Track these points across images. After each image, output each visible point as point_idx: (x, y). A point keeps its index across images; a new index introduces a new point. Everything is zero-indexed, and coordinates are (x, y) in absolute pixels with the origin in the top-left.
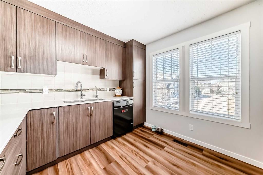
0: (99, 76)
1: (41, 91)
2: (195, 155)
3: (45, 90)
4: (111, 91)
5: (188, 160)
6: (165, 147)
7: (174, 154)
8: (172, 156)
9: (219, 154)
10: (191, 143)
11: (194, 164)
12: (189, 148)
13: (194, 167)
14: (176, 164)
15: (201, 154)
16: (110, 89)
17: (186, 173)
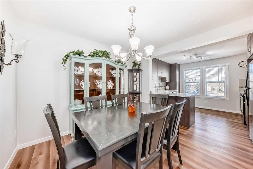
0: (161, 81)
16: (164, 87)
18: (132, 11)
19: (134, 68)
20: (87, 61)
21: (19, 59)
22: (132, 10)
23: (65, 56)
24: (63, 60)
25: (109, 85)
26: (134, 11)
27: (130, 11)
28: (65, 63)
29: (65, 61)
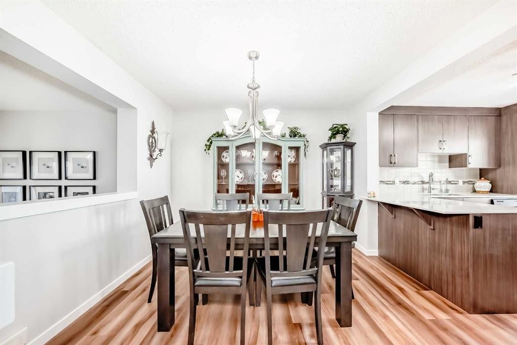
0: (448, 164)
1: (394, 183)
3: (397, 181)
4: (466, 185)
16: (464, 182)
18: (254, 57)
19: (333, 141)
20: (232, 142)
21: (162, 153)
22: (253, 55)
23: (208, 141)
24: (206, 145)
25: (276, 177)
26: (257, 58)
27: (250, 58)
28: (209, 149)
29: (208, 147)
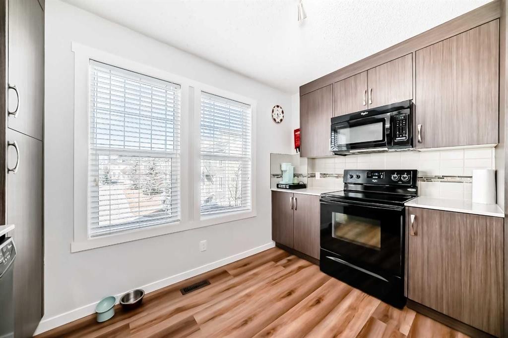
2: (231, 284)
5: (240, 298)
6: (192, 317)
7: (219, 310)
8: (223, 317)
9: (239, 263)
10: (206, 274)
11: (248, 296)
12: (214, 282)
13: (254, 298)
14: (244, 319)
15: (232, 277)
17: (262, 313)
